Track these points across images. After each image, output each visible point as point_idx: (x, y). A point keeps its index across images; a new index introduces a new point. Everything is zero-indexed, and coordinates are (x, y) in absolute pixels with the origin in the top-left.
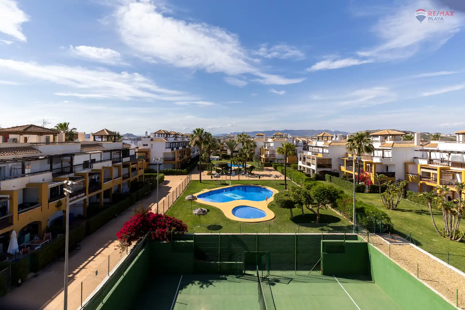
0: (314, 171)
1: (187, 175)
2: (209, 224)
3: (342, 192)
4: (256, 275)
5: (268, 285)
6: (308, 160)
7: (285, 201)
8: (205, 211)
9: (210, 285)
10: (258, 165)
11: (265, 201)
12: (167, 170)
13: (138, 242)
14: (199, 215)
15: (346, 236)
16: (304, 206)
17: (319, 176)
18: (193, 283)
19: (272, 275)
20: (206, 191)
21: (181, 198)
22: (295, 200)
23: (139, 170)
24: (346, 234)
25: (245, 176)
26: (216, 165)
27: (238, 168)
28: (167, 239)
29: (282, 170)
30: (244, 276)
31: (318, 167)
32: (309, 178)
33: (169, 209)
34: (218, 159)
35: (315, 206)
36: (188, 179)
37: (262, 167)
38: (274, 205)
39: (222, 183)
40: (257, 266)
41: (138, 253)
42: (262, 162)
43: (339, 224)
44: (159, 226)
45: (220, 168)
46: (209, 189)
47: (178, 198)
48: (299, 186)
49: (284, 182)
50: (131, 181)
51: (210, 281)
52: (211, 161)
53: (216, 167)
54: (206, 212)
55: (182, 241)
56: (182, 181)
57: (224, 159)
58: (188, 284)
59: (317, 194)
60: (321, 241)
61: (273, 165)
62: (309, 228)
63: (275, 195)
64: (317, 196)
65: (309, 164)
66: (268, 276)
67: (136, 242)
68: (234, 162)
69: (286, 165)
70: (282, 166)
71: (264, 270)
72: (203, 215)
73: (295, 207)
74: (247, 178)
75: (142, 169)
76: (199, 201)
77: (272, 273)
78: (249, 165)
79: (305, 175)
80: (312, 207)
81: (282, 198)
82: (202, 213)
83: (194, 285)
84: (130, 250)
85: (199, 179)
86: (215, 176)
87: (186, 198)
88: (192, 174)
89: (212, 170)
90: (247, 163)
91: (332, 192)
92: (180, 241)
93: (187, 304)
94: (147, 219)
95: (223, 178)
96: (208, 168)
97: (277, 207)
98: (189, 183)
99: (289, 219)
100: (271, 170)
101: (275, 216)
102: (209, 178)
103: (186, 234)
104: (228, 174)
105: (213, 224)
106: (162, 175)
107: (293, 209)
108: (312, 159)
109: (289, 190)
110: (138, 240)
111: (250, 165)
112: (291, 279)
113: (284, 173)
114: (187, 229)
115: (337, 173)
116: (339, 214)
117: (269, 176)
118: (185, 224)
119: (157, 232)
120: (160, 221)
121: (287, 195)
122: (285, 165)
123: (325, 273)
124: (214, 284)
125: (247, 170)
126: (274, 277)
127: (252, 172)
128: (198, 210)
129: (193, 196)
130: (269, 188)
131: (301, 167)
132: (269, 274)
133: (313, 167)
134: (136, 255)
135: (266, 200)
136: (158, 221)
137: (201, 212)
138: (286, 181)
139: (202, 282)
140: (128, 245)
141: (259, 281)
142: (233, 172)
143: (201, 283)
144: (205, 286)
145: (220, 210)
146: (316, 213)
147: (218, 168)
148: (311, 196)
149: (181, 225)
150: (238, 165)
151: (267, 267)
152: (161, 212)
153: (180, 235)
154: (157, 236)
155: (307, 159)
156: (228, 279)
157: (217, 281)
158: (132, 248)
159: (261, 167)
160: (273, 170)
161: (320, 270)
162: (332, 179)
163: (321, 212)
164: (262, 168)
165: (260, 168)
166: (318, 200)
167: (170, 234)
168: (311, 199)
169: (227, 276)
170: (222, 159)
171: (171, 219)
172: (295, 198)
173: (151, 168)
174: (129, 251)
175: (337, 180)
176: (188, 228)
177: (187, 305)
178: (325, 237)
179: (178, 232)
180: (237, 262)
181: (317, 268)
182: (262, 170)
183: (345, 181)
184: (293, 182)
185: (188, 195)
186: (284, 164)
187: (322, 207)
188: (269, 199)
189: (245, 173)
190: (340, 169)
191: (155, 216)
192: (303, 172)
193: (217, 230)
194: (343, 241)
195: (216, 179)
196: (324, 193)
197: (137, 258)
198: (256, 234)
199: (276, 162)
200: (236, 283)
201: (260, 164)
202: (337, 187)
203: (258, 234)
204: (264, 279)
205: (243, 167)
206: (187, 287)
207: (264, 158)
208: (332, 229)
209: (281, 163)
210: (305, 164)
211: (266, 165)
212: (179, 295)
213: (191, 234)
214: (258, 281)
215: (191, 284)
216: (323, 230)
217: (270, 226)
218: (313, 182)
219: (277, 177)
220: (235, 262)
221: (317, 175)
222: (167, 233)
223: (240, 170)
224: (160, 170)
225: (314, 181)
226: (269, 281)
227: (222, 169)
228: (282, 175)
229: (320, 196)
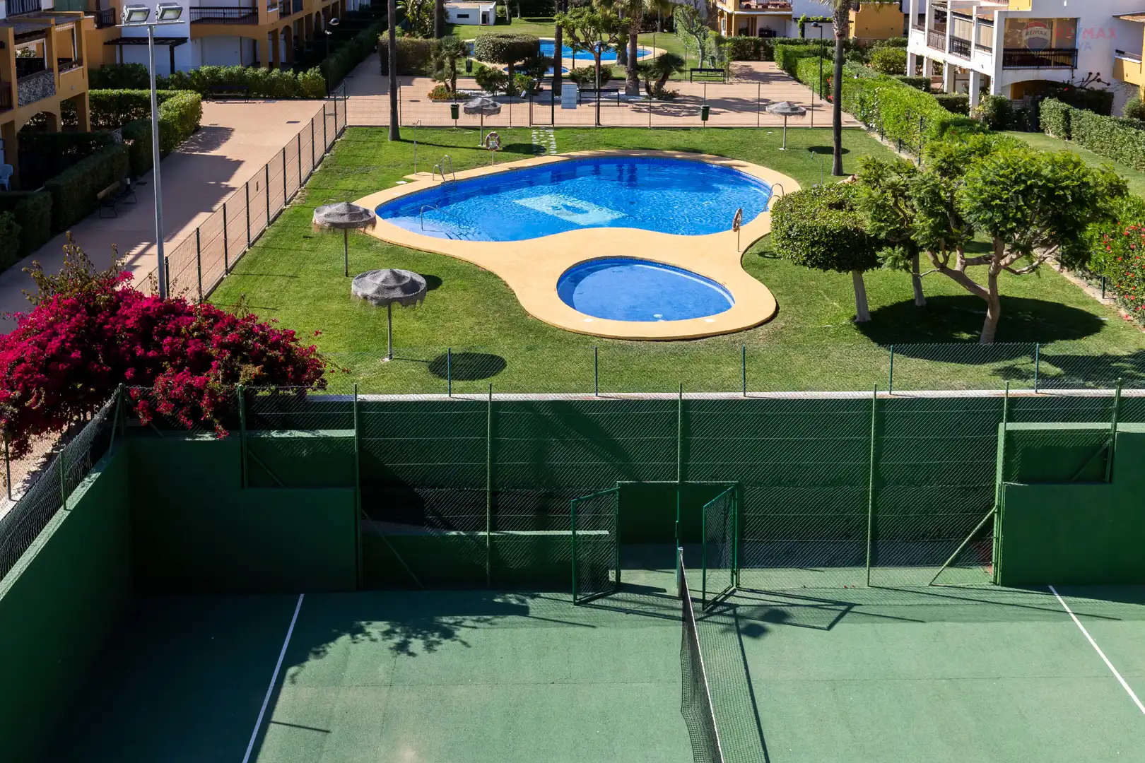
0: (985, 80)
1: (320, 98)
2: (440, 351)
3: (1118, 189)
4: (674, 590)
5: (733, 637)
6: (958, 28)
7: (827, 236)
8: (414, 285)
9: (444, 641)
10: (702, 48)
11: (730, 234)
12: (212, 73)
13: (66, 438)
14: (386, 303)
15: (1123, 400)
16: (925, 259)
17: (1011, 110)
18: (355, 631)
19: (752, 591)
20: (426, 181)
21: (291, 217)
22: (881, 229)
23: (60, 70)
24: (1126, 392)
25: (630, 105)
26: (476, 49)
27: (593, 63)
28: (216, 421)
29: (824, 78)
30: (616, 595)
31: (1004, 64)
32: (962, 116)
33: (227, 271)
34: (492, 18)
35: (979, 258)
36: (330, 120)
37: (722, 59)
38: (775, 256)
39: (508, 143)
40: (680, 549)
41: (67, 495)
42: (724, 33)
43: (1091, 346)
44: (171, 359)
45: (501, 63)
46: (439, 171)
47: (275, 219)
48: (904, 156)
49: (829, 140)
50: (18, 128)
51: (445, 619)
52: (453, 25)
53: (480, 59)
54: (422, 288)
55: (297, 434)
56: (297, 129)
57: (522, 15)
58: (333, 638)
59: (993, 197)
60: (1001, 425)
61: (778, 52)
62: (945, 367)
63: (779, 202)
64: (991, 208)
65: (962, 48)
66: (732, 594)
67: (56, 436)
68: (571, 34)
69: (840, 52)
70: (824, 55)
71: (717, 565)
72: (404, 302)
73: (879, 265)
74: (643, 119)
75: (79, 62)
76: (386, 230)
77: (753, 577)
78: (650, 50)
79: (938, 105)
80: (967, 263)
81: (814, 218)
82: (398, 294)
83: (363, 643)
84: (26, 477)
85: (386, 120)
86: (472, 104)
87: (318, 218)
88: (347, 93)
89: (455, 75)
90: (640, 37)
91: (1067, 187)
92: (285, 435)
93: (328, 732)
94: (106, 322)
95: (515, 115)
96: (433, 64)
97: (787, 266)
98: (334, 143)
99: (845, 320)
100: (765, 78)
101: (777, 308)
102: (439, 114)
103: (318, 397)
104: (542, 97)
105: (457, 350)
106: (187, 97)
107: (869, 276)
108: (980, 20)
109: (853, 182)
110: (65, 428)
111: (659, 52)
112: (843, 608)
113: (833, 91)
114: (322, 372)
115: (1102, 92)
116: (1099, 297)
117: (759, 106)
118: (312, 349)
119: (164, 392)
120: (178, 333)
121: (839, 206)
122: (835, 48)
123: (1012, 578)
124: (461, 633)
125: (639, 76)
126: (763, 596)
127: (669, 87)
128: (379, 281)
129: (351, 209)
130: (752, 170)
131: (919, 60)
132: (738, 584)
133: (984, 62)
134: (58, 503)
135: (737, 229)
136: (163, 334)
137: (393, 288)
138: (843, 134)
139: (403, 625)
140: (13, 453)
141: (686, 619)
142: (565, 84)
143: (398, 630)
144: (417, 644)
145: (496, 277)
146: (986, 292)
147: (489, 65)
148: (962, 206)
149: (288, 351)
150: (592, 49)
151: (728, 550)
152: (185, 288)
153: (283, 403)
154: (164, 409)
155: (953, 21)
156: (532, 612)
157: (478, 621)
158: (34, 469)
159: (713, 58)
160: (778, 78)
161: (986, 561)
162: (1074, 124)
163: (1008, 286)
164: (718, 67)
165: (707, 64)
166: (994, 229)
167: (231, 397)
168: (959, 221)
169: (533, 597)
170: (510, 17)
171: (234, 323)
172: (880, 221)
173: (125, 62)
174: (20, 485)
175: (1098, 126)
176: (328, 368)
177: (329, 735)
178: (1017, 409)
179: (277, 390)
180: (579, 533)
181: (977, 554)
182: (720, 74)
183: (1137, 134)
184: (877, 137)
185: (327, 201)
186: (833, 45)
187: (1012, 261)
188: (751, 223)
189: (632, 91)
190: (1118, 70)
191: (148, 309)
192: (928, 90)
193: (472, 377)
194: (1108, 425)
195: (475, 120)
196: (1026, 193)
197: (61, 516)
198: (674, 396)
199: (795, 33)
200: (570, 630)
201: (713, 45)
202: (1095, 166)
203: (688, 396)
204: (713, 607)
205: (623, 61)
206: (328, 649)
207: (730, 15)
208: (1058, 370)
209: (818, 38)
210: (943, 49)
211: (741, 53)
212: (287, 688)
213: (347, 396)
214: (683, 619)
215: (345, 639)
216: (1010, 373)
217: (745, 357)
218: (973, 140)
219: (795, 110)
220: (570, 533)
221: (999, 105)
222: (212, 393)
223: (605, 75)
224: (176, 70)
225: (981, 135)
226: (735, 615)
227: (511, 69)
228: (824, 102)
229: (1003, 209)
